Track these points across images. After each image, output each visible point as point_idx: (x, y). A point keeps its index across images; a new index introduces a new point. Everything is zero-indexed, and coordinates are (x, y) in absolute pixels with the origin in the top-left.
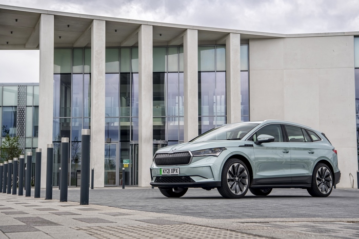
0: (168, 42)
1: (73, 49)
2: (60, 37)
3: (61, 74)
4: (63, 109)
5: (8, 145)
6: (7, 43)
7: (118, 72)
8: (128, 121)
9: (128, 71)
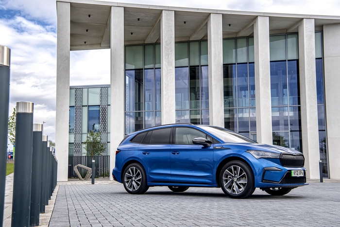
0: (237, 33)
1: (144, 45)
2: (132, 33)
3: (135, 70)
4: (137, 104)
5: (92, 140)
6: (85, 43)
7: (187, 65)
8: (199, 114)
9: (197, 64)
